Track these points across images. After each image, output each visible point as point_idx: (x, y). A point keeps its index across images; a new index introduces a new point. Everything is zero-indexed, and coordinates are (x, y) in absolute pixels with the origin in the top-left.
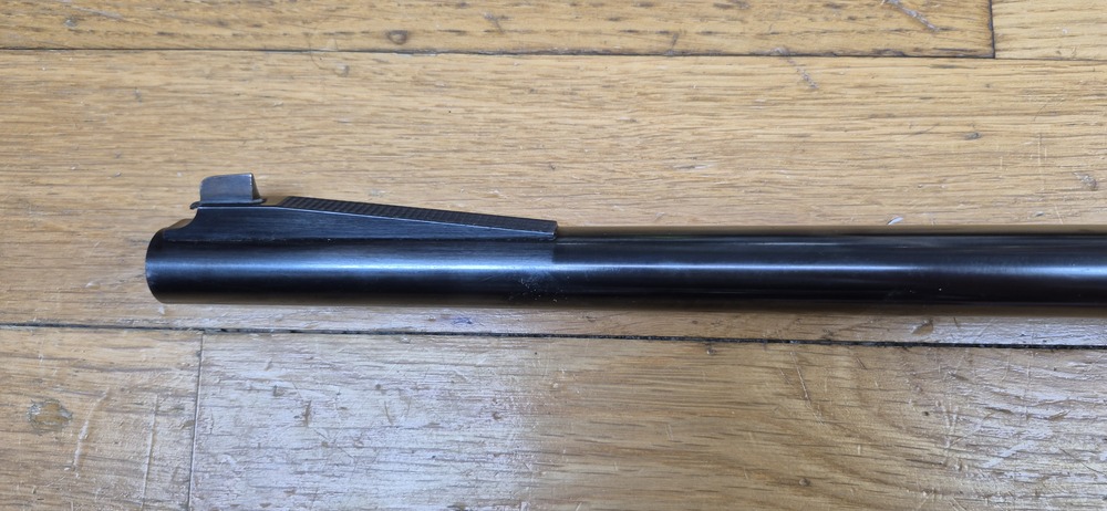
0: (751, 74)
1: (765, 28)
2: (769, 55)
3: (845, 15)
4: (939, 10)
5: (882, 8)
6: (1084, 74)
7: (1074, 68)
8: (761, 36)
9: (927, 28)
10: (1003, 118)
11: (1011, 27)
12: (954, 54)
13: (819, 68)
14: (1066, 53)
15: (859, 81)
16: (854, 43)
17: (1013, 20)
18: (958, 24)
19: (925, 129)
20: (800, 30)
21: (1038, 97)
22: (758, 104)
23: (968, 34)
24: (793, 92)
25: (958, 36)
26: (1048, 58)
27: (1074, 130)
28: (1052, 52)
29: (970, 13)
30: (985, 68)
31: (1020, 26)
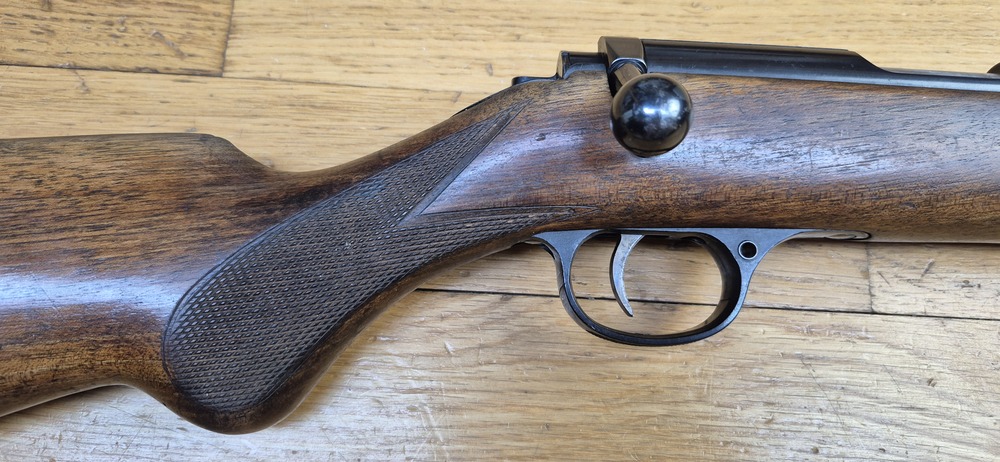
0: (45, 80)
1: (62, 49)
2: (61, 68)
3: (121, 42)
4: (190, 42)
5: (150, 39)
6: (284, 90)
7: (278, 86)
8: (59, 54)
9: (181, 55)
10: (217, 118)
11: (238, 55)
12: (193, 73)
13: (94, 79)
14: (273, 75)
15: (119, 88)
16: (124, 63)
17: (240, 51)
18: (201, 52)
19: (158, 123)
20: (88, 51)
21: (247, 105)
22: (43, 100)
23: (205, 59)
24: (71, 94)
25: (199, 60)
26: (259, 78)
27: (267, 128)
28: (264, 75)
29: (210, 45)
30: (213, 83)
31: (245, 56)
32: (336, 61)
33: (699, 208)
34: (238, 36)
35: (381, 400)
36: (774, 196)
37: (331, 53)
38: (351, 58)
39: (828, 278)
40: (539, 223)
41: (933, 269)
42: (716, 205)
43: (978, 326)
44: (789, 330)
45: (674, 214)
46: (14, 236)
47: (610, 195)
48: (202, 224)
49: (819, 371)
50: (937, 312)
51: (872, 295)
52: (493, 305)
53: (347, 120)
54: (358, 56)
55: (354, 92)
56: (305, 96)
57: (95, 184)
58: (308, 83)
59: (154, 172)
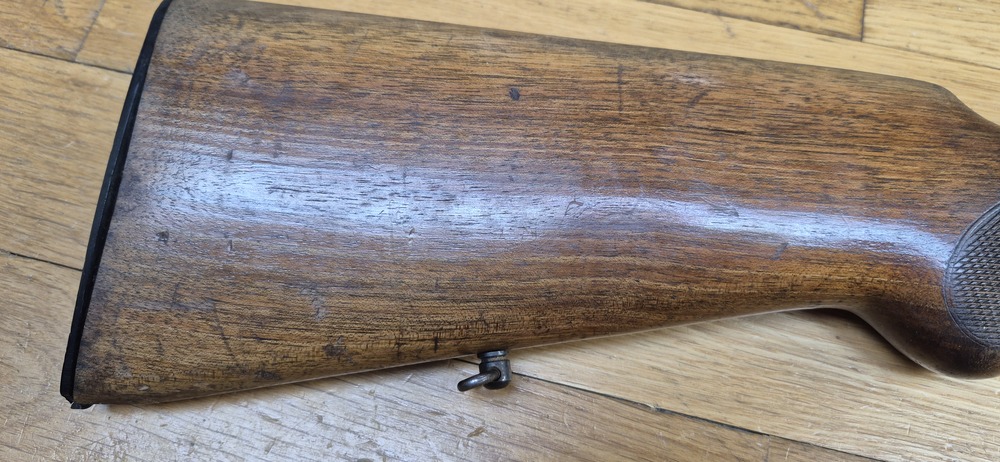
0: (692, 21)
2: (705, 11)
4: (828, 6)
6: (926, 61)
7: (917, 58)
9: (819, 15)
11: (878, 24)
12: (834, 34)
13: (739, 25)
14: (912, 47)
15: (764, 38)
16: (765, 14)
17: (879, 20)
18: (839, 16)
23: (845, 21)
24: (717, 37)
25: (838, 23)
26: (899, 48)
28: (903, 45)
29: (848, 11)
30: (854, 47)
31: (884, 26)
32: (972, 42)
34: (874, 6)
37: (967, 35)
38: (987, 41)
46: (799, 144)
48: (974, 162)
53: (989, 99)
54: (993, 40)
55: (993, 74)
56: (945, 71)
57: (860, 109)
58: (947, 59)
59: (910, 108)
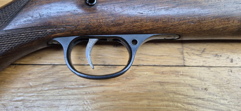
33: (114, 26)
35: (5, 104)
36: (141, 20)
39: (169, 55)
40: (53, 33)
41: (205, 51)
42: (119, 25)
43: (221, 69)
44: (156, 73)
45: (105, 29)
47: (79, 21)
49: (166, 87)
50: (207, 65)
51: (184, 60)
52: (49, 69)
